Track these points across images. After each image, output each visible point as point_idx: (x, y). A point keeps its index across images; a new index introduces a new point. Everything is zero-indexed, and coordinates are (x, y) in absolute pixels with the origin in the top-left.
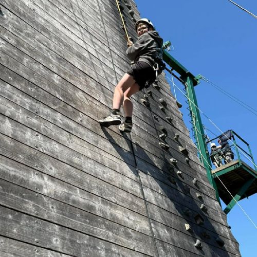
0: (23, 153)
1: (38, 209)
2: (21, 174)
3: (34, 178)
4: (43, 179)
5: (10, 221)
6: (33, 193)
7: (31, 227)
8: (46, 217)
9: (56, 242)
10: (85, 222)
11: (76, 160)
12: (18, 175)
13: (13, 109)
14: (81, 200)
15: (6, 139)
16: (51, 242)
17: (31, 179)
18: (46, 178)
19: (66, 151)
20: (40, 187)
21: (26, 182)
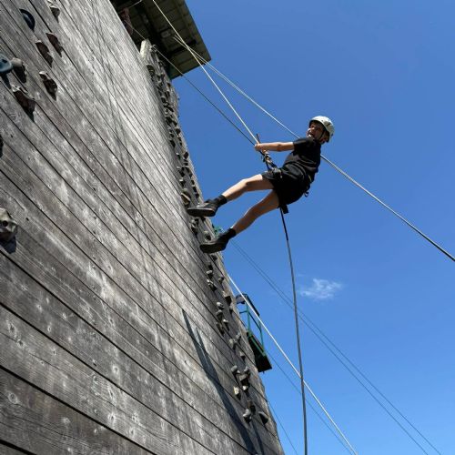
0: (79, 234)
1: (95, 317)
2: (78, 261)
3: (91, 273)
4: (101, 278)
5: (64, 322)
6: (91, 293)
7: (88, 340)
8: (104, 332)
9: (115, 371)
10: (145, 354)
11: (135, 267)
12: (74, 261)
13: (69, 172)
14: (141, 323)
15: (61, 206)
16: (110, 370)
17: (88, 273)
18: (104, 277)
19: (125, 252)
20: (98, 287)
21: (83, 274)
